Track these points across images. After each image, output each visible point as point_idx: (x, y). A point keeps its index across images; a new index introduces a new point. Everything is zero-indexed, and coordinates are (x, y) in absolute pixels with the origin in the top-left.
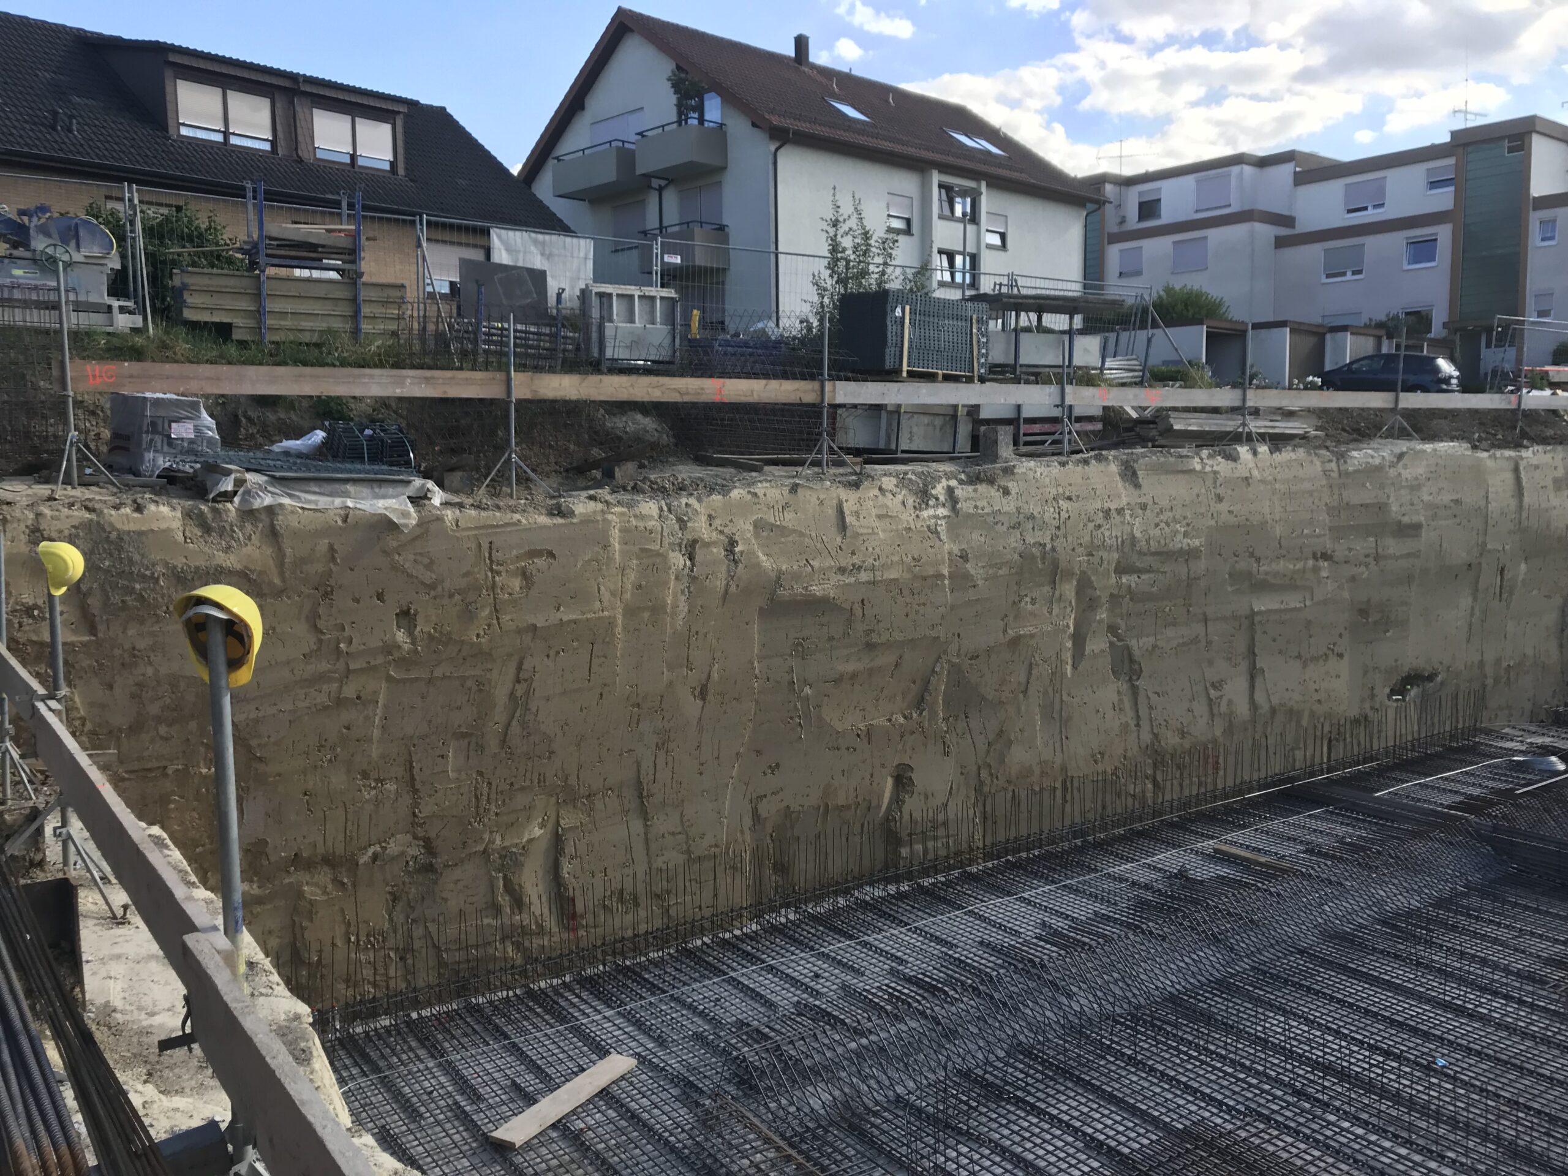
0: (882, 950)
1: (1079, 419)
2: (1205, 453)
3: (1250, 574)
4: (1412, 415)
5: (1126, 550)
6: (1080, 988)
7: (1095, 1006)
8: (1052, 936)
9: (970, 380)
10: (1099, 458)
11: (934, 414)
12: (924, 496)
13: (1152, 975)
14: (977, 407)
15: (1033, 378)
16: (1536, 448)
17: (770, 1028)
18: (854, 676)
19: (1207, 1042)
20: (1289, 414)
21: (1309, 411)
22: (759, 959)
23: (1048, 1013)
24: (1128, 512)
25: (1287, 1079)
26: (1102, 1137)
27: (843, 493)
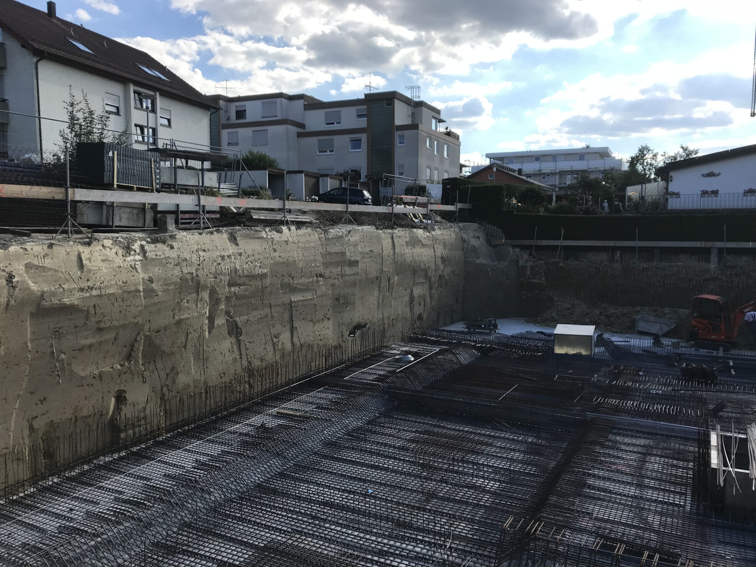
0: (110, 489)
1: (208, 212)
2: (267, 229)
3: (289, 284)
4: (353, 214)
5: (233, 275)
6: (215, 488)
7: (222, 496)
8: (201, 465)
9: (152, 191)
10: (218, 231)
11: (132, 208)
12: (128, 249)
13: (249, 476)
14: (156, 205)
15: (184, 191)
16: (399, 229)
17: (44, 544)
18: (91, 346)
19: (274, 503)
20: (304, 213)
21: (313, 211)
22: (35, 507)
23: (199, 504)
24: (233, 257)
25: (309, 512)
26: (226, 559)
27: (81, 248)
